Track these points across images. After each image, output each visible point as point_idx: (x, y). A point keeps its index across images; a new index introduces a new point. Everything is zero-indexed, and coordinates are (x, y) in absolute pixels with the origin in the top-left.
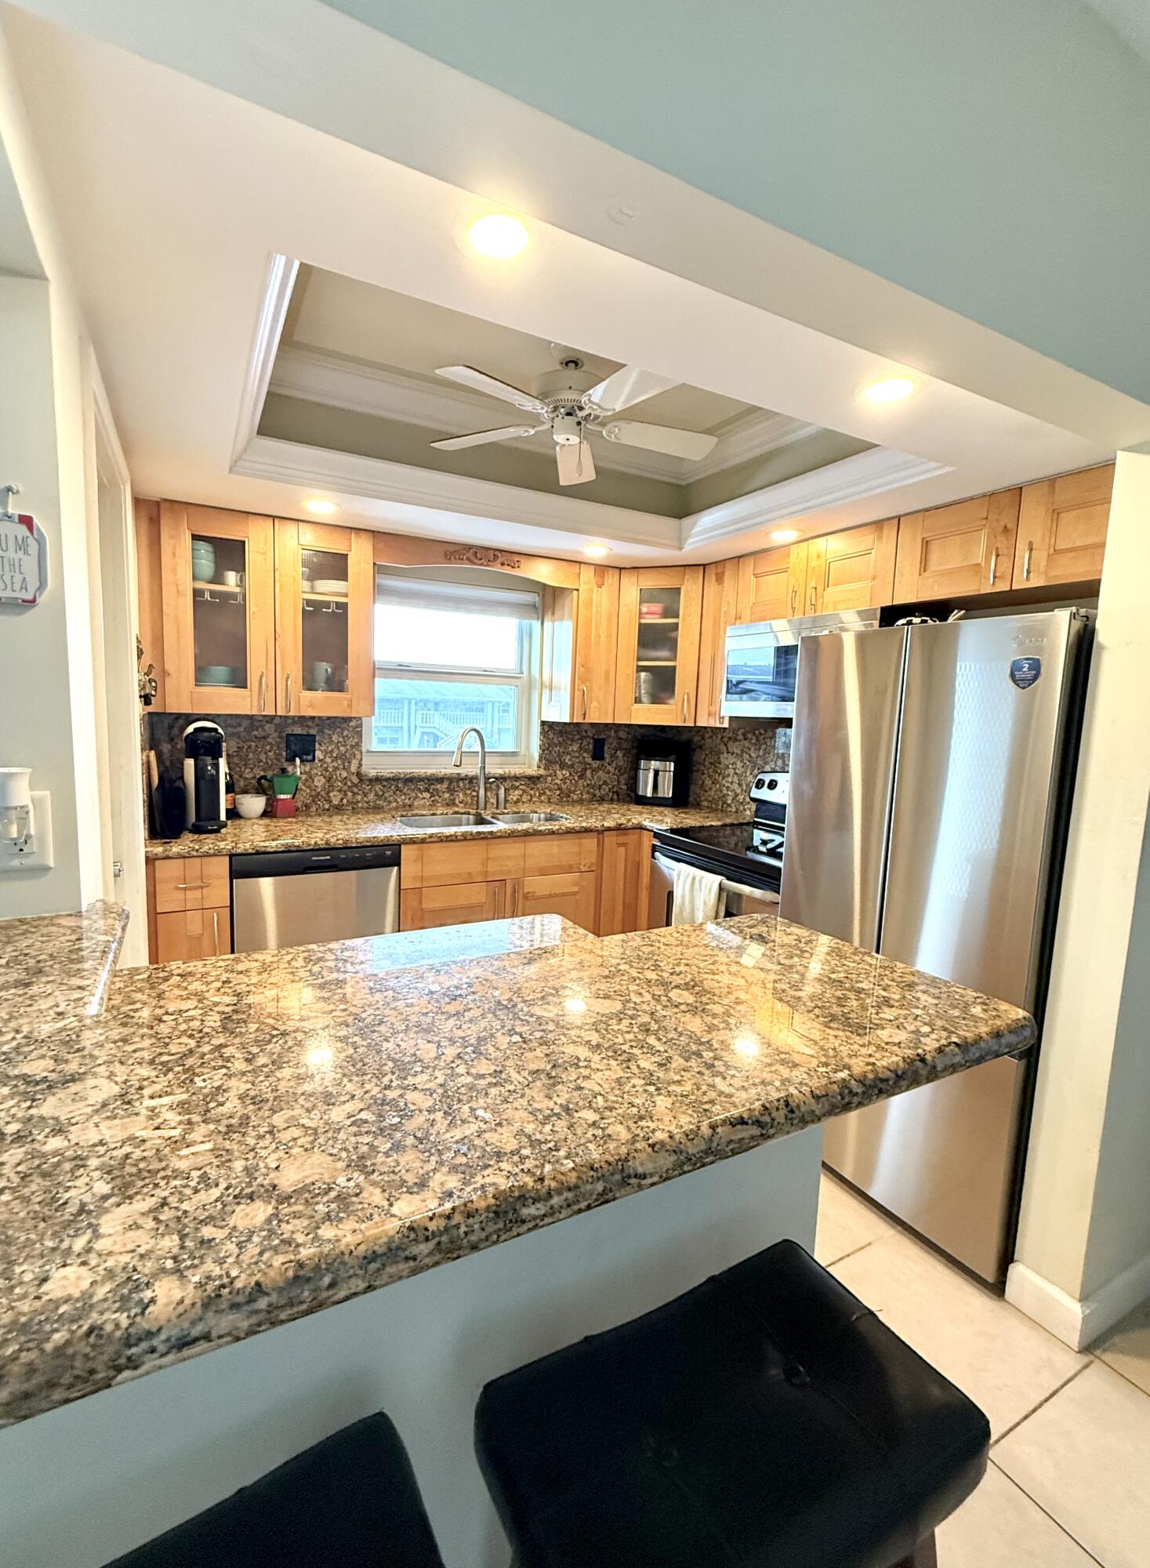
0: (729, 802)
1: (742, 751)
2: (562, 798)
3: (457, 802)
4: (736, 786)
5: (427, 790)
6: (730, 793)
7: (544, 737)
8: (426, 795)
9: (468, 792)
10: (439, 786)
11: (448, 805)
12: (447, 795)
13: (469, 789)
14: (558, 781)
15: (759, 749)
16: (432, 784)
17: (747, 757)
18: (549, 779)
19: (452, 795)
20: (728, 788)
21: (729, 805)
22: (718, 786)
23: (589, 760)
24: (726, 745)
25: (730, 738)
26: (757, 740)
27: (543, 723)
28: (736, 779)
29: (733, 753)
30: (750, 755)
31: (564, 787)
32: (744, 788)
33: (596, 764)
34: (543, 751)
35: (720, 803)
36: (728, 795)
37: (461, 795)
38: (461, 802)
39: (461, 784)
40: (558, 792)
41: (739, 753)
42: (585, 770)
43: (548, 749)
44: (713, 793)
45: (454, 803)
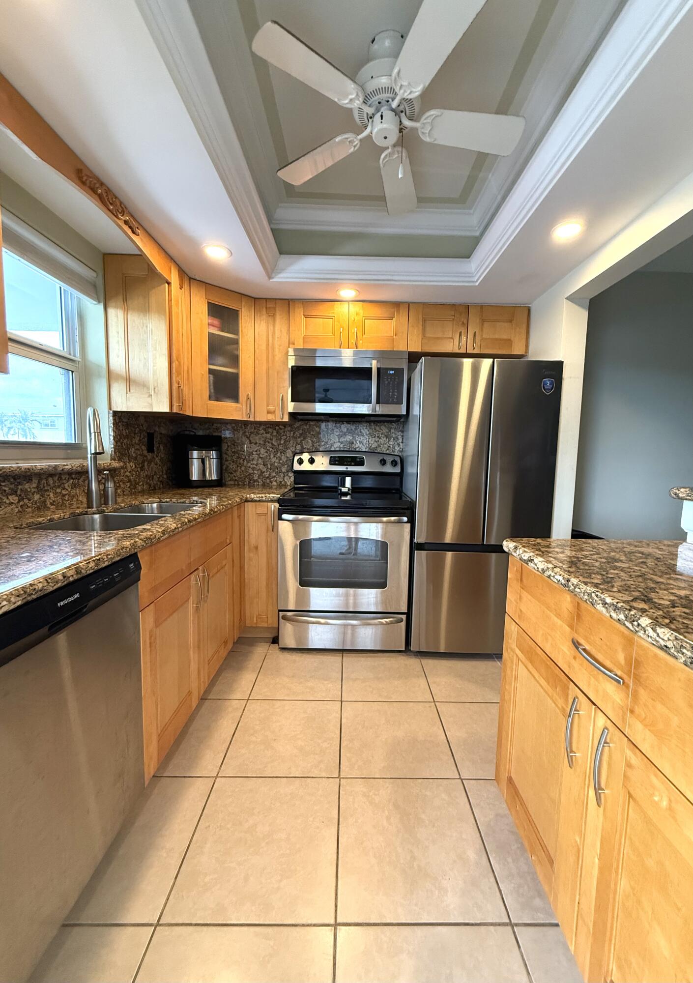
0: (256, 478)
1: (265, 442)
2: (131, 489)
3: (48, 503)
4: (261, 467)
5: (14, 492)
6: (256, 472)
7: (116, 428)
8: (13, 499)
9: (58, 490)
10: (27, 486)
11: (39, 508)
12: (37, 497)
13: (59, 487)
14: (128, 473)
15: (280, 439)
16: (19, 484)
17: (270, 445)
18: (122, 471)
19: (42, 496)
20: (253, 469)
21: (256, 481)
22: (243, 468)
23: (145, 452)
24: (248, 438)
25: (252, 433)
26: (277, 433)
27: (115, 413)
28: (260, 461)
29: (256, 443)
30: (272, 444)
31: (132, 478)
32: (269, 467)
33: (150, 456)
34: (117, 443)
35: (247, 480)
36: (254, 473)
37: (52, 495)
38: (52, 504)
39: (51, 481)
40: (128, 484)
41: (262, 443)
42: (143, 462)
43: (119, 441)
44: (238, 473)
45: (45, 506)
